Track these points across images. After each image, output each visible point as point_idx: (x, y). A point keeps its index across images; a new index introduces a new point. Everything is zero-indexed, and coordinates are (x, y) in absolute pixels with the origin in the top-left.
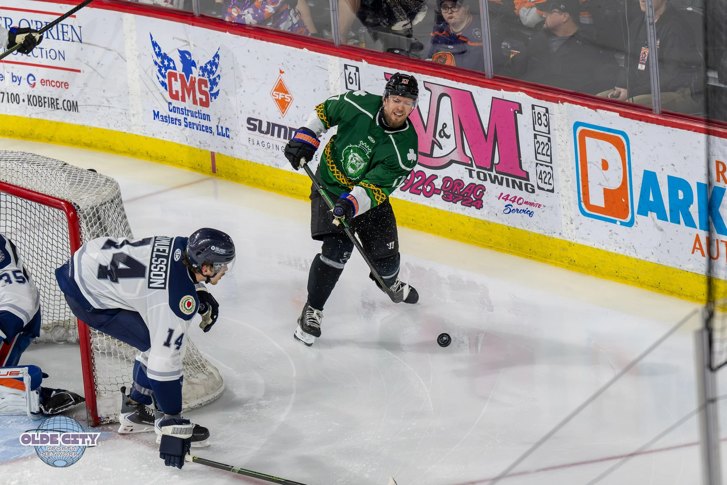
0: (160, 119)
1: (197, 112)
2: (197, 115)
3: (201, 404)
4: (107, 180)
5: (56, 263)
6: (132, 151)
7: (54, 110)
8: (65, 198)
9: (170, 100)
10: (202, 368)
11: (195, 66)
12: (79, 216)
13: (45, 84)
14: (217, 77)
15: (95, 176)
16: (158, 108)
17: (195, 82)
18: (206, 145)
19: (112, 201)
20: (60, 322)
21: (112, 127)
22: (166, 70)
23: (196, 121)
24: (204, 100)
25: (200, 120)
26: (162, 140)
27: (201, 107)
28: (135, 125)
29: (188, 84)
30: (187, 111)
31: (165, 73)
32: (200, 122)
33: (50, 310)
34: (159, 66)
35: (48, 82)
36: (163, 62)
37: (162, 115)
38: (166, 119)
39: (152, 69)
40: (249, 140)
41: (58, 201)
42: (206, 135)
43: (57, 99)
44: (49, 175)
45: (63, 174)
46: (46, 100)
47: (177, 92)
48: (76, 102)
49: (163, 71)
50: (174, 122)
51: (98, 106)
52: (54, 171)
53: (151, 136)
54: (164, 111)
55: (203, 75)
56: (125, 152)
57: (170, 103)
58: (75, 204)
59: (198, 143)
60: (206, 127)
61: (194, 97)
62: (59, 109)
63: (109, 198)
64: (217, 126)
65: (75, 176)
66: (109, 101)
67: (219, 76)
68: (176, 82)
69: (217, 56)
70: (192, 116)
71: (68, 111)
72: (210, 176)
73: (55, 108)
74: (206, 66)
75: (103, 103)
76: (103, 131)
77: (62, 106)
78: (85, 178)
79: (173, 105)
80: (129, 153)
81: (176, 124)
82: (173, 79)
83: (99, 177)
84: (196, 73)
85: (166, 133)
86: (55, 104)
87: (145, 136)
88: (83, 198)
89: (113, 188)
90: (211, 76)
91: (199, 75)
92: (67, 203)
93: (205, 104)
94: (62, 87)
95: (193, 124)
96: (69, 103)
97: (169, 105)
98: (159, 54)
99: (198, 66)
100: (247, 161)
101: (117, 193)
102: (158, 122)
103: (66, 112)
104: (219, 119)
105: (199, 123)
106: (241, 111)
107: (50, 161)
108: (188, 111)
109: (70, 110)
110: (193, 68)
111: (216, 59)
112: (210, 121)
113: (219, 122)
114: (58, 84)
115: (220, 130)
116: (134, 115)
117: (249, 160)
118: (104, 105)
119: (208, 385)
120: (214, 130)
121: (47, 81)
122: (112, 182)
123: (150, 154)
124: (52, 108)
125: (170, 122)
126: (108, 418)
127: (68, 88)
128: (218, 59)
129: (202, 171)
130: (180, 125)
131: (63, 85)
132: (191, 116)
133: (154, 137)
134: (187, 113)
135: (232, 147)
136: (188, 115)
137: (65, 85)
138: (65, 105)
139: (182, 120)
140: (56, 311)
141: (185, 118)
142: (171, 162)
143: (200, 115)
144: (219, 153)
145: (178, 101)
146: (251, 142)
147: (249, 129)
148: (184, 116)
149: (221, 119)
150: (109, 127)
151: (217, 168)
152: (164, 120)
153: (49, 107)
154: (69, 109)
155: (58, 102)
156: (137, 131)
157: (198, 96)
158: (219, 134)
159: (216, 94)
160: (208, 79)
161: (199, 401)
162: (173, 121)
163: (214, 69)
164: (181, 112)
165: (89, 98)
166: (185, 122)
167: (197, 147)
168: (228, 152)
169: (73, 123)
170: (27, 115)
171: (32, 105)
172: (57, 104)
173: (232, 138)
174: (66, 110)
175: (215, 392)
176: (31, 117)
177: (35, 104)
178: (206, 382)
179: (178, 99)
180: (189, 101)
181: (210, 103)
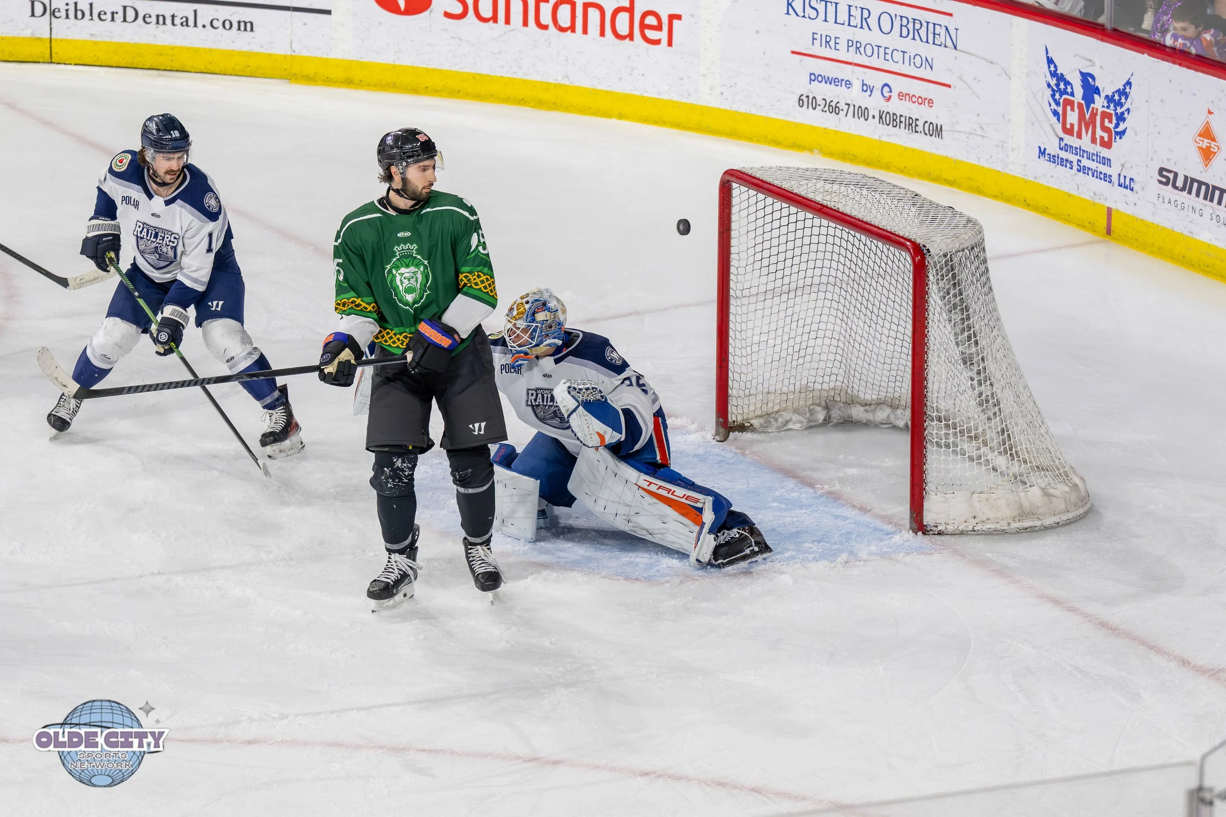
0: (1047, 158)
1: (1095, 153)
2: (1095, 158)
3: (1058, 523)
4: (969, 221)
5: (890, 321)
7: (911, 133)
8: (912, 237)
9: (1062, 135)
10: (1064, 477)
11: (1099, 93)
12: (928, 262)
13: (904, 98)
14: (1126, 111)
15: (953, 214)
16: (1044, 144)
17: (1096, 114)
18: (1102, 197)
19: (972, 248)
20: (887, 398)
22: (1061, 96)
23: (1092, 165)
24: (1106, 139)
25: (1098, 165)
26: (1046, 186)
27: (1102, 148)
28: (1013, 163)
29: (1087, 116)
30: (1081, 152)
31: (1059, 99)
32: (1097, 167)
33: (876, 382)
34: (1053, 90)
35: (907, 97)
36: (1058, 85)
37: (1050, 153)
38: (1053, 159)
39: (1043, 93)
40: (1159, 197)
41: (902, 240)
42: (1103, 185)
43: (917, 120)
44: (893, 207)
45: (912, 207)
46: (903, 119)
47: (1072, 125)
48: (941, 126)
49: (1057, 96)
50: (1064, 164)
51: (968, 134)
52: (901, 203)
53: (1032, 179)
54: (1053, 148)
55: (1108, 107)
56: (996, 196)
57: (1061, 139)
58: (924, 246)
59: (1092, 194)
60: (1105, 174)
61: (1094, 133)
62: (917, 132)
63: (968, 244)
64: (1119, 175)
65: (928, 211)
66: (983, 129)
67: (1128, 110)
68: (1072, 112)
69: (1128, 83)
71: (929, 136)
72: (1102, 238)
73: (912, 131)
74: (1113, 96)
75: (976, 130)
76: (972, 167)
77: (922, 130)
78: (940, 215)
79: (1066, 141)
80: (1002, 198)
81: (1066, 166)
82: (1069, 108)
83: (958, 215)
84: (1099, 103)
85: (1052, 177)
86: (914, 125)
87: (1023, 179)
88: (936, 239)
89: (975, 232)
90: (1118, 108)
91: (1103, 106)
92: (914, 243)
93: (1107, 145)
94: (924, 105)
95: (1089, 168)
96: (931, 125)
97: (1060, 141)
98: (1054, 74)
99: (1103, 95)
100: (1154, 224)
101: (979, 238)
102: (1043, 163)
103: (926, 136)
104: (1123, 166)
105: (1096, 169)
106: (1152, 158)
107: (897, 190)
108: (1084, 151)
109: (932, 135)
110: (1096, 96)
111: (1128, 88)
112: (1110, 166)
113: (1122, 170)
114: (920, 101)
115: (1122, 181)
116: (1013, 150)
117: (1156, 223)
118: (976, 133)
119: (1070, 500)
120: (1115, 179)
121: (906, 94)
122: (975, 224)
123: (1028, 202)
124: (909, 130)
125: (1058, 164)
126: (937, 526)
127: (932, 106)
128: (1130, 89)
129: (1094, 231)
130: (1071, 168)
131: (926, 101)
132: (1087, 158)
133: (1036, 181)
134: (1081, 154)
135: (1135, 204)
136: (1083, 157)
137: (929, 103)
138: (927, 128)
139: (1075, 163)
140: (883, 384)
141: (1079, 161)
142: (1054, 215)
143: (1098, 158)
144: (1117, 210)
145: (1072, 137)
146: (1161, 200)
147: (1160, 182)
148: (1078, 157)
149: (1125, 166)
150: (979, 161)
151: (1112, 228)
152: (1052, 160)
153: (905, 128)
154: (931, 133)
155: (918, 123)
156: (1015, 170)
157: (1099, 133)
158: (1120, 185)
159: (1122, 134)
160: (1113, 112)
161: (1056, 519)
162: (1063, 162)
163: (1123, 100)
164: (1074, 152)
165: (957, 122)
166: (1078, 165)
167: (1090, 200)
168: (1129, 210)
169: (934, 151)
170: (876, 137)
171: (883, 124)
172: (916, 125)
173: (1137, 193)
174: (926, 134)
175: (1077, 510)
176: (881, 139)
177: (888, 123)
178: (1068, 496)
179: (1073, 135)
180: (1086, 138)
181: (1113, 143)
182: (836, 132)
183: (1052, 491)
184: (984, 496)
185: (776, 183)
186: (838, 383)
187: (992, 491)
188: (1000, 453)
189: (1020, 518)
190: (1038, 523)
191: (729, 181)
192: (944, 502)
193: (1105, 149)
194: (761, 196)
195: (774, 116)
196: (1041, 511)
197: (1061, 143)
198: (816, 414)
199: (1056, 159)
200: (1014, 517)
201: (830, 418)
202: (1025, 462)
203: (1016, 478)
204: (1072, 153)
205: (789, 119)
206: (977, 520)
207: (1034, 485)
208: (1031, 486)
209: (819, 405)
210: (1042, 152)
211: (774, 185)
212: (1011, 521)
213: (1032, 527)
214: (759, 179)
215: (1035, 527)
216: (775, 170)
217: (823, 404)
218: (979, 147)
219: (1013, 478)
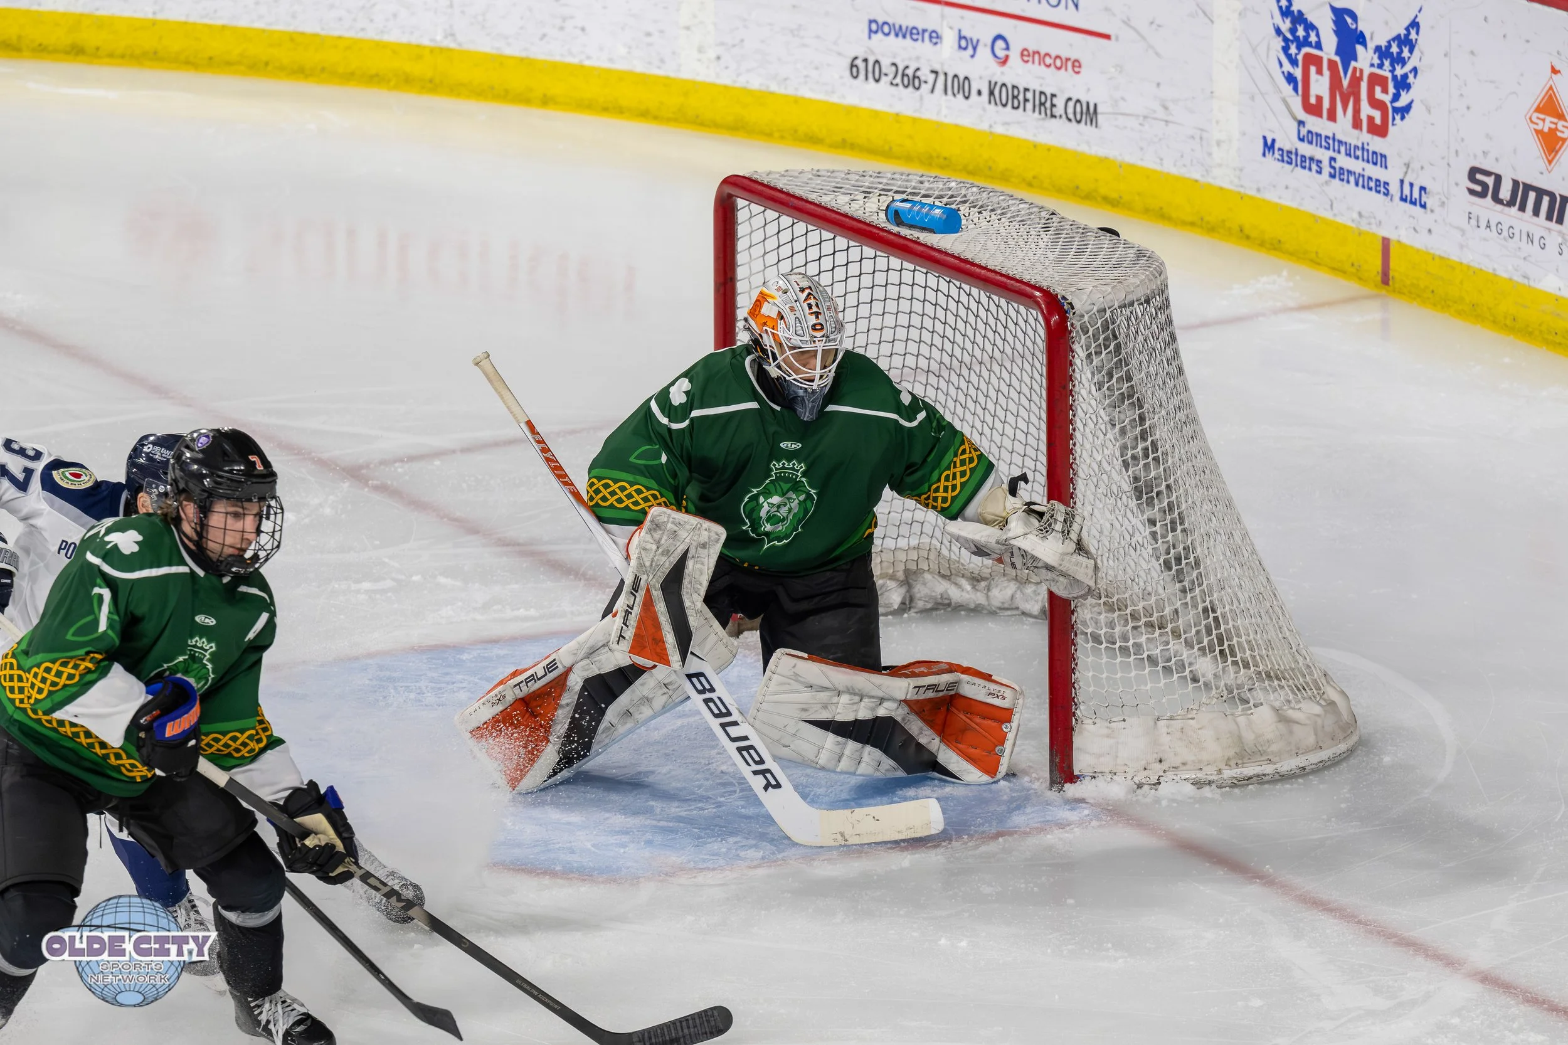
0: (1277, 155)
1: (1361, 146)
2: (1359, 153)
3: (1304, 768)
4: (1140, 254)
6: (1208, 223)
7: (1043, 119)
8: (1044, 283)
9: (1302, 115)
10: (1313, 689)
11: (1364, 43)
12: (1072, 324)
13: (1030, 59)
14: (1411, 72)
15: (1116, 243)
16: (1273, 132)
17: (1360, 78)
18: (1373, 221)
19: (1148, 300)
21: (1169, 167)
22: (1299, 48)
23: (1356, 166)
24: (1378, 121)
25: (1365, 165)
26: (1278, 204)
27: (1370, 136)
28: (1220, 165)
29: (1345, 83)
30: (1336, 144)
31: (1296, 54)
32: (1363, 170)
34: (1285, 39)
35: (1037, 57)
36: (1293, 30)
37: (1282, 147)
38: (1289, 157)
39: (1268, 44)
40: (1470, 218)
42: (1375, 199)
43: (1053, 96)
46: (1029, 95)
47: (1319, 99)
48: (1095, 105)
49: (1293, 50)
50: (1307, 165)
51: (1141, 118)
52: (1025, 226)
53: (1253, 193)
54: (1287, 139)
55: (1381, 66)
57: (1301, 123)
58: (1064, 298)
59: (1355, 216)
60: (1377, 180)
61: (1357, 111)
62: (1055, 117)
63: (1140, 294)
64: (1402, 182)
65: (1070, 239)
66: (1166, 108)
67: (1415, 70)
68: (1319, 76)
69: (1415, 24)
70: (1348, 155)
71: (1074, 122)
72: (1373, 291)
73: (1046, 114)
74: (1389, 47)
75: (1155, 111)
76: (1149, 174)
77: (1062, 112)
78: (1090, 246)
79: (1308, 127)
80: (1202, 227)
81: (1310, 169)
82: (1313, 69)
83: (1123, 245)
84: (1365, 59)
85: (1287, 188)
86: (1048, 105)
87: (1239, 193)
89: (1152, 272)
90: (1398, 68)
91: (1372, 66)
92: (1047, 294)
93: (1380, 130)
94: (1066, 70)
95: (1349, 172)
96: (1078, 105)
97: (1299, 126)
98: (1286, 12)
99: (1371, 45)
100: (1461, 263)
101: (1159, 283)
102: (1271, 163)
103: (1070, 124)
104: (1408, 166)
105: (1361, 172)
106: (1457, 152)
108: (1340, 142)
109: (1079, 122)
110: (1359, 48)
111: (1413, 32)
112: (1386, 167)
113: (1406, 173)
114: (1058, 63)
115: (1407, 191)
116: (1218, 143)
117: (1465, 261)
118: (1156, 115)
119: (1323, 728)
120: (1394, 188)
121: (1034, 53)
122: (1152, 259)
123: (1247, 232)
124: (1040, 113)
125: (1297, 165)
127: (1079, 73)
128: (1418, 33)
129: (1360, 279)
130: (1319, 172)
131: (1070, 64)
132: (1346, 155)
133: (1258, 196)
134: (1336, 148)
135: (1430, 231)
136: (1339, 152)
137: (1074, 66)
138: (1070, 110)
139: (1325, 164)
141: (1332, 159)
142: (1291, 254)
143: (1365, 154)
144: (1399, 242)
145: (1319, 119)
146: (1473, 222)
147: (1472, 192)
148: (1331, 153)
149: (1411, 165)
150: (1161, 165)
151: (1391, 274)
152: (1286, 158)
153: (1034, 111)
154: (1078, 119)
155: (1055, 101)
156: (1223, 178)
157: (1366, 110)
158: (1403, 199)
159: (1404, 111)
160: (1389, 75)
161: (1300, 761)
162: (1305, 162)
163: (1406, 54)
164: (1324, 143)
165: (1123, 99)
166: (1331, 167)
167: (1353, 225)
168: (1420, 241)
169: (1083, 148)
170: (984, 126)
171: (996, 104)
172: (1053, 105)
173: (1432, 211)
174: (1070, 120)
175: (1337, 745)
176: (993, 130)
177: (1004, 101)
178: (1319, 721)
179: (1320, 115)
180: (1344, 119)
181: (1391, 129)
182: (915, 120)
183: (1291, 713)
184: (1177, 724)
185: (812, 197)
186: (926, 540)
187: (1190, 716)
188: (1202, 649)
189: (1240, 762)
190: (1269, 769)
191: (730, 196)
192: (1108, 736)
193: (1377, 139)
194: (786, 220)
195: (808, 94)
196: (1274, 748)
197: (1301, 128)
198: (886, 594)
199: (1293, 157)
200: (1229, 759)
201: (912, 599)
202: (1246, 666)
203: (1230, 692)
204: (1321, 146)
205: (834, 99)
206: (1164, 766)
207: (1262, 704)
208: (1255, 706)
209: (892, 577)
210: (1269, 146)
211: (807, 201)
212: (1223, 767)
213: (1258, 776)
214: (781, 191)
215: (1264, 775)
216: (810, 176)
217: (901, 575)
218: (1160, 140)
219: (1225, 693)
